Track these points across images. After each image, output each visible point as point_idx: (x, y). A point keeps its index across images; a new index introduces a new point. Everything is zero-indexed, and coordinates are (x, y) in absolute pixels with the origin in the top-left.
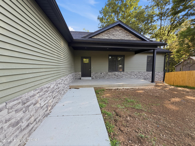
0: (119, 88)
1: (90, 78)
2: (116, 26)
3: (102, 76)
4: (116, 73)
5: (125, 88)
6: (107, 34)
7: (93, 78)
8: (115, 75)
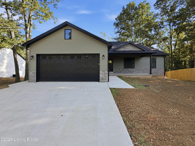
0: (130, 77)
1: (113, 72)
2: (128, 44)
3: (120, 71)
4: (129, 69)
5: (133, 77)
6: (123, 48)
7: (114, 73)
8: (128, 70)
